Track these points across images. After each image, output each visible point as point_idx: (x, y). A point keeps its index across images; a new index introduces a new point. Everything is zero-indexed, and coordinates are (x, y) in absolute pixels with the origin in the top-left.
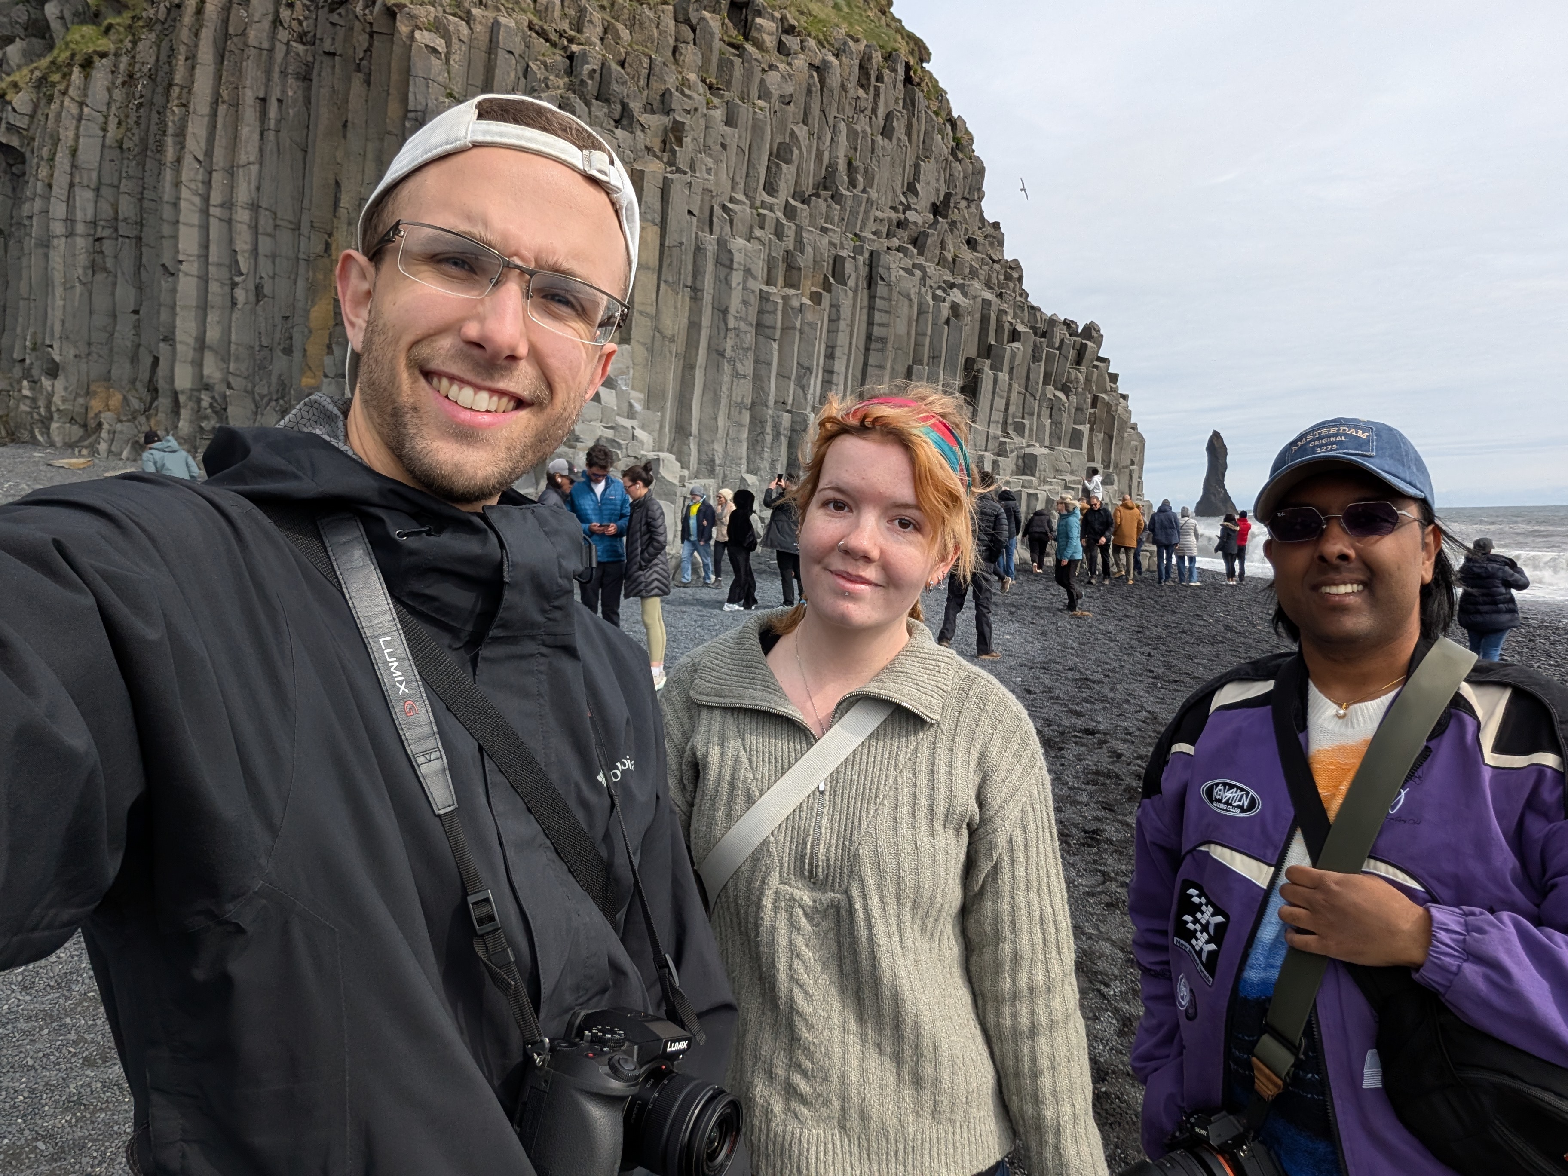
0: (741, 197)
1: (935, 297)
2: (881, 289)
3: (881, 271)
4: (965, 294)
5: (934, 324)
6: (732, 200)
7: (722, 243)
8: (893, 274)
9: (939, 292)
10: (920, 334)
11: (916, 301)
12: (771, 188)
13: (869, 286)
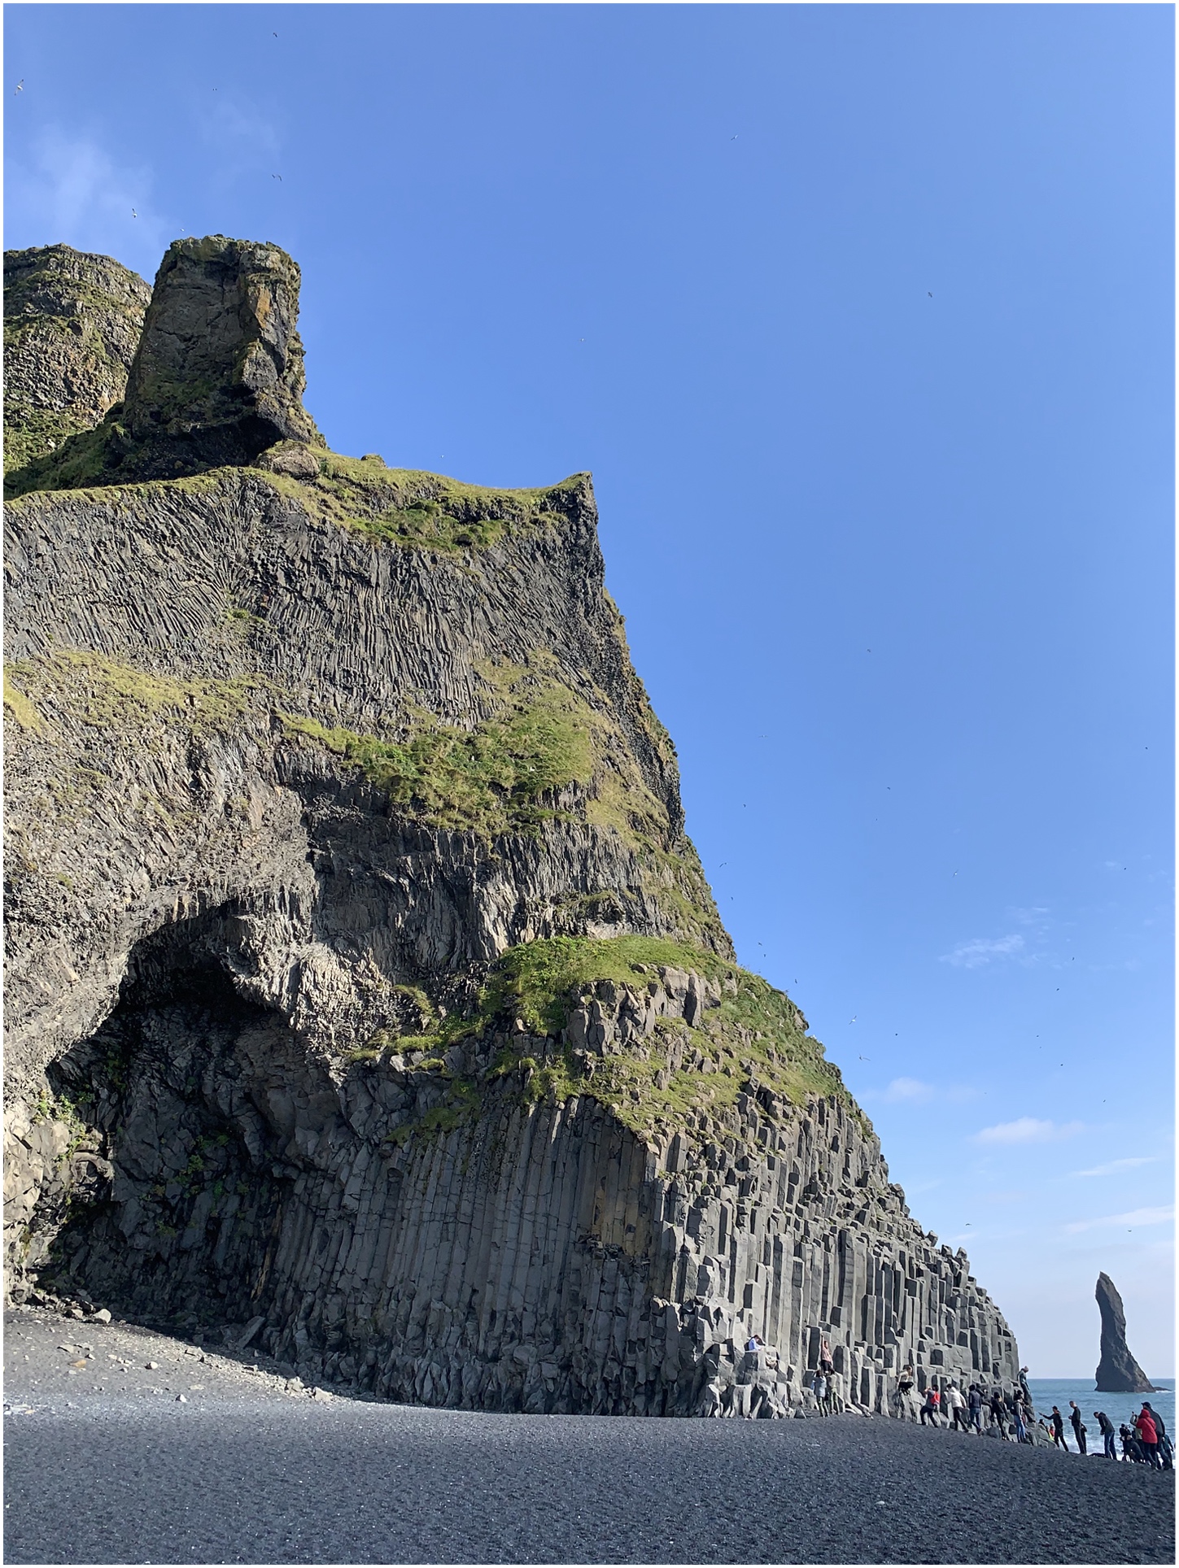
0: (778, 1208)
1: (875, 1253)
2: (848, 1252)
3: (847, 1242)
4: (891, 1250)
5: (877, 1269)
6: (775, 1211)
7: (776, 1238)
8: (854, 1243)
9: (877, 1249)
10: (870, 1276)
11: (865, 1255)
12: (790, 1201)
13: (840, 1251)
